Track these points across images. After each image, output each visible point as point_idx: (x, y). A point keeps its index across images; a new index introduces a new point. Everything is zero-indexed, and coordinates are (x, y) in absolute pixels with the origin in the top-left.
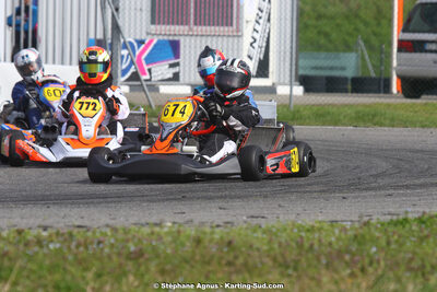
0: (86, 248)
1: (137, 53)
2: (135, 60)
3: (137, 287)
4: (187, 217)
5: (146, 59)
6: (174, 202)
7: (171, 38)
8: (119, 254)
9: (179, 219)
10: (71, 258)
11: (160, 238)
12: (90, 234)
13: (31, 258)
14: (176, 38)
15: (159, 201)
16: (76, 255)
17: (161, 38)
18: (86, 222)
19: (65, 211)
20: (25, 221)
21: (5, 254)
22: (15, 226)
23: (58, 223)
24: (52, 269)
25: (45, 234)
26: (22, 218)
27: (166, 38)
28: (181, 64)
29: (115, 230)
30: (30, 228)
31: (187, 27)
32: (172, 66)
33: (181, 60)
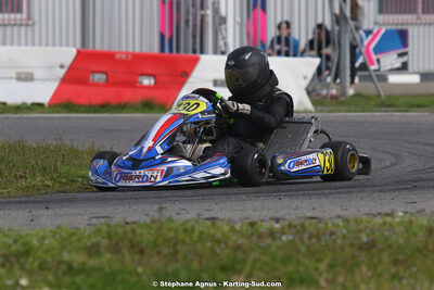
0: (319, 239)
1: (366, 43)
2: (364, 50)
3: (370, 278)
4: (418, 206)
5: (375, 49)
6: (405, 192)
7: (399, 27)
8: (352, 245)
9: (410, 208)
10: (303, 249)
11: (392, 228)
12: (321, 225)
13: (264, 251)
14: (405, 27)
15: (390, 190)
16: (308, 247)
17: (389, 27)
18: (318, 213)
19: (296, 202)
20: (257, 213)
21: (238, 247)
22: (247, 218)
23: (290, 214)
24: (286, 260)
25: (277, 226)
26: (255, 210)
27: (394, 27)
28: (410, 53)
29: (346, 221)
30: (263, 221)
31: (414, 16)
32: (401, 55)
33: (409, 49)
